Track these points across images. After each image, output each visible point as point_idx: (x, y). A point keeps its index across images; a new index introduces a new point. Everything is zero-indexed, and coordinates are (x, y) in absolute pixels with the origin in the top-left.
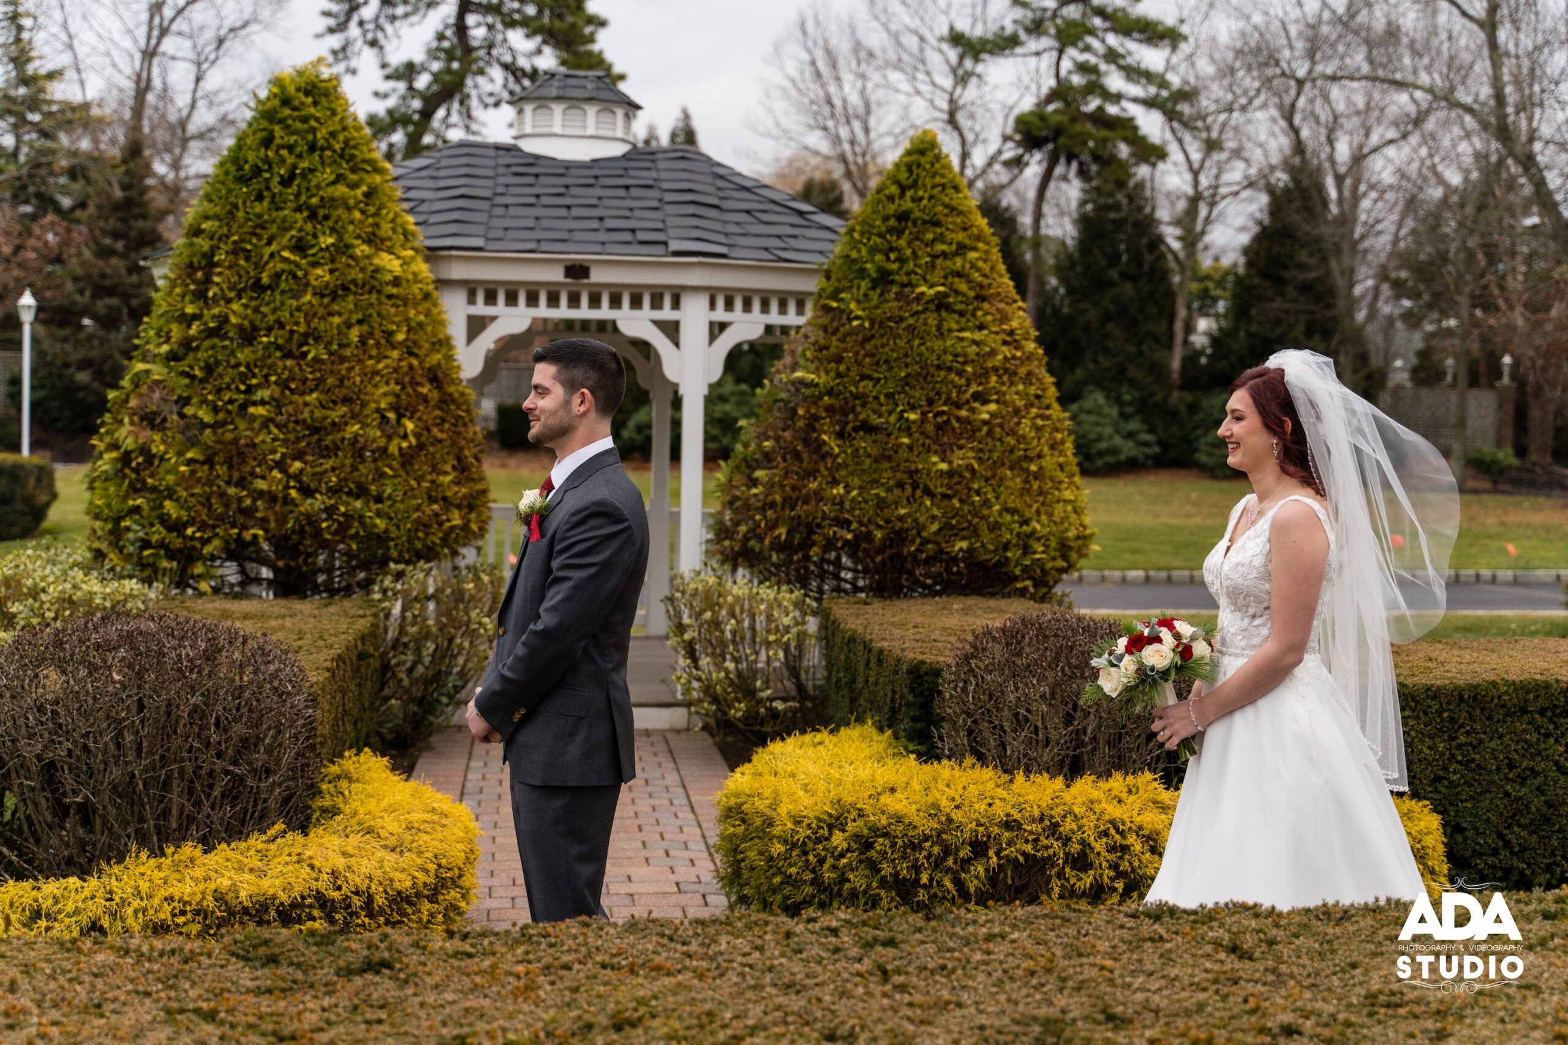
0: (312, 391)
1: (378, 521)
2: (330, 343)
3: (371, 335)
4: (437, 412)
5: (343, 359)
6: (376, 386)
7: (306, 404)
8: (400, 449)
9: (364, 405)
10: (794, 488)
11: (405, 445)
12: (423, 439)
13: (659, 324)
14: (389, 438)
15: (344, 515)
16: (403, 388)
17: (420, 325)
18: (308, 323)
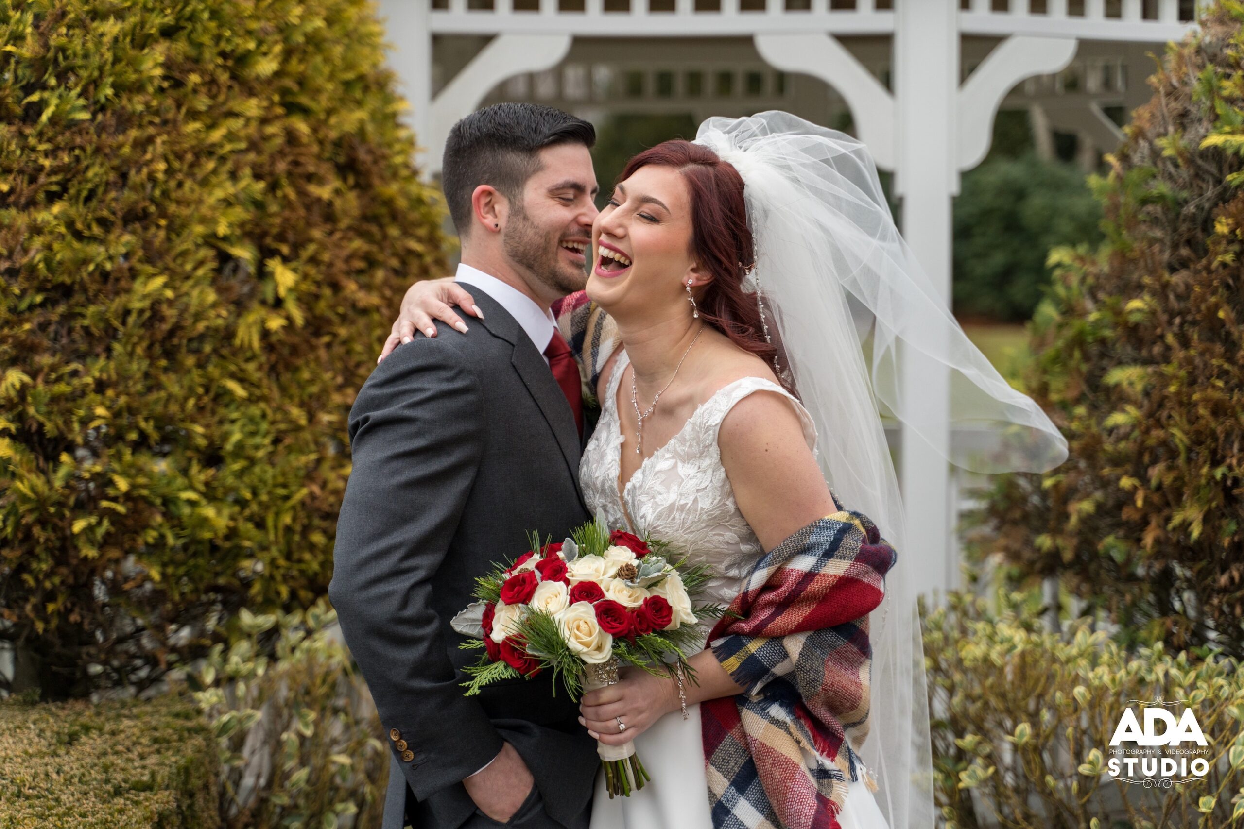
0: (52, 198)
1: (209, 512)
2: (96, 83)
3: (195, 62)
4: (357, 244)
5: (124, 121)
6: (205, 183)
7: (36, 230)
8: (265, 334)
9: (176, 228)
10: (1218, 410)
11: (275, 323)
12: (322, 307)
13: (845, 40)
14: (240, 306)
15: (128, 497)
16: (273, 187)
17: (315, 41)
18: (43, 36)
